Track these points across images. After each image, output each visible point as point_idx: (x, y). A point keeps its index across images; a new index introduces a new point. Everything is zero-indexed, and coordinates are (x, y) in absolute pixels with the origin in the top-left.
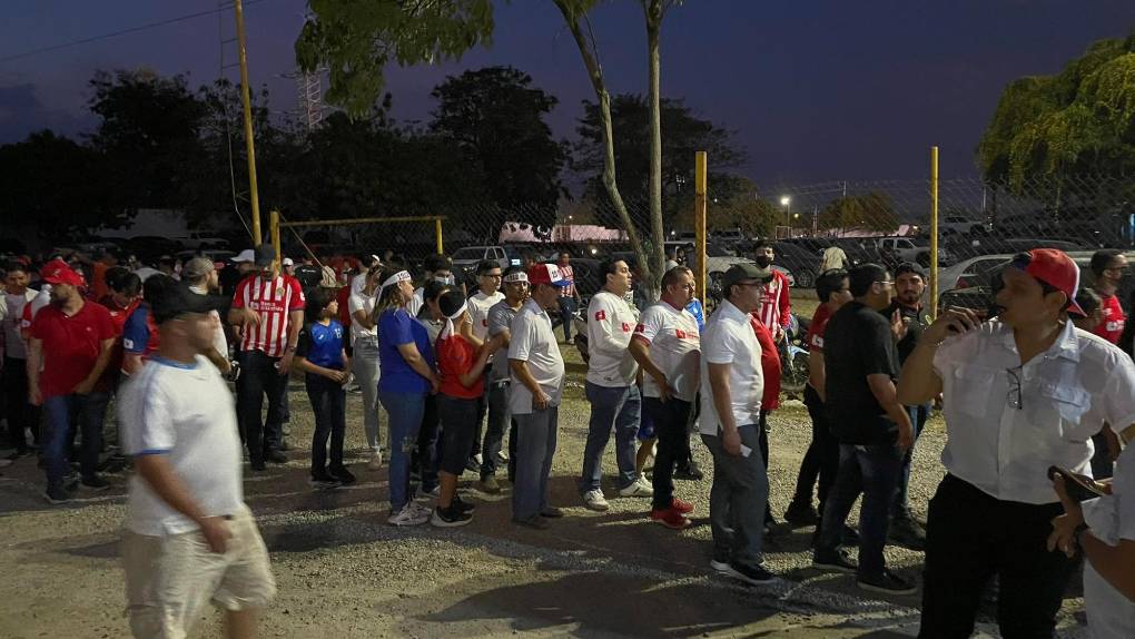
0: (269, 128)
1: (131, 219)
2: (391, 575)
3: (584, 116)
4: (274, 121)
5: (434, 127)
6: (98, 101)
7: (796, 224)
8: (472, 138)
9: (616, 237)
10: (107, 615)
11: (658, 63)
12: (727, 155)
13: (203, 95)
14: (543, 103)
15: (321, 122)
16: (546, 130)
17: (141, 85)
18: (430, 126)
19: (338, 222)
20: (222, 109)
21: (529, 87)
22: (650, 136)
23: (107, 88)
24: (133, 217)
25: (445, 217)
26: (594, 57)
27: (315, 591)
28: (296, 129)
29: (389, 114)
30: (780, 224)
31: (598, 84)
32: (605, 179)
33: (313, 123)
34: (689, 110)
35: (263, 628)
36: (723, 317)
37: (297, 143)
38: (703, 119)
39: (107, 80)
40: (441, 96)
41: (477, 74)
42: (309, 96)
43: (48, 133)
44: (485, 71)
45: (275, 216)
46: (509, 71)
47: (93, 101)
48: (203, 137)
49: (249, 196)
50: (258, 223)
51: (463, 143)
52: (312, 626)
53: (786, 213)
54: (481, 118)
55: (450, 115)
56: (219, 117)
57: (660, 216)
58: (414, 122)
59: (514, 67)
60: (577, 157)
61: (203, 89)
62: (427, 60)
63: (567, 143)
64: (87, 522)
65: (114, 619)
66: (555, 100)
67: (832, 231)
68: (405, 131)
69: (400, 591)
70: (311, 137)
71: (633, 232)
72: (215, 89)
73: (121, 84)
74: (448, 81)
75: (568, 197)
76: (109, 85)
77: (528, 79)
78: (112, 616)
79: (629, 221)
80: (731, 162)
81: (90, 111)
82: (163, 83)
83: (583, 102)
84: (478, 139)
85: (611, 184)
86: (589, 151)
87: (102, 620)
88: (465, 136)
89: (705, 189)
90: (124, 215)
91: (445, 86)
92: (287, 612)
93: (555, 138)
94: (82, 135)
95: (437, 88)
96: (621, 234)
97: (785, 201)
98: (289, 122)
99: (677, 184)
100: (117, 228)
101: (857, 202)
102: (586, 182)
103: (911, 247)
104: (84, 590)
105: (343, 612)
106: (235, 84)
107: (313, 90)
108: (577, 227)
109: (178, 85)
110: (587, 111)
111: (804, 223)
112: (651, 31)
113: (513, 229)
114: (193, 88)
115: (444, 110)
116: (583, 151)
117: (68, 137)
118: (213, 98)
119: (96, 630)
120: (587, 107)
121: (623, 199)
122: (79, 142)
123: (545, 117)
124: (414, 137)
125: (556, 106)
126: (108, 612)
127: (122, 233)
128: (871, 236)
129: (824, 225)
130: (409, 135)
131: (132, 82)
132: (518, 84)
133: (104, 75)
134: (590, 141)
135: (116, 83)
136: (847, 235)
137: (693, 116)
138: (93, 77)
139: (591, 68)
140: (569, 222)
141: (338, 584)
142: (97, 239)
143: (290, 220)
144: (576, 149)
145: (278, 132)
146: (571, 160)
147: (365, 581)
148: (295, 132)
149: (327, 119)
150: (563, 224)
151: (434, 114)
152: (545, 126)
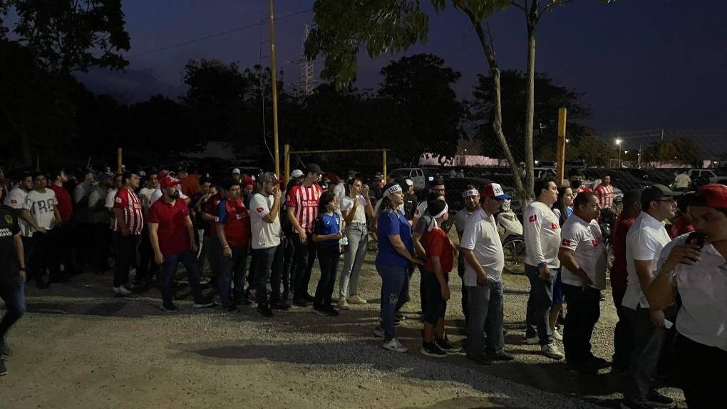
0: (283, 93)
1: (204, 147)
2: (353, 373)
3: (478, 85)
4: (287, 89)
5: (381, 92)
6: (189, 77)
7: (625, 158)
8: (405, 99)
9: (497, 164)
10: (190, 381)
11: (534, 50)
12: (577, 110)
13: (247, 75)
14: (452, 76)
15: (314, 90)
16: (452, 94)
17: (212, 69)
18: (378, 92)
19: (324, 151)
20: (257, 83)
21: (444, 66)
22: (527, 97)
23: (194, 70)
24: (205, 146)
25: (389, 150)
26: (490, 46)
27: (307, 378)
28: (299, 95)
29: (354, 86)
30: (613, 158)
31: (492, 64)
32: (494, 126)
33: (309, 90)
34: (551, 80)
35: (277, 398)
36: (644, 226)
37: (300, 102)
38: (560, 86)
39: (195, 65)
40: (386, 74)
41: (409, 59)
42: (307, 74)
43: (160, 97)
44: (414, 57)
45: (287, 147)
46: (431, 56)
47: (185, 78)
48: (245, 99)
49: (273, 135)
50: (277, 151)
51: (399, 103)
52: (306, 400)
53: (618, 151)
54: (411, 86)
55: (391, 85)
56: (255, 87)
57: (531, 151)
58: (369, 90)
59: (434, 54)
60: (473, 111)
61: (247, 70)
62: (384, 50)
63: (467, 102)
64: (179, 325)
65: (194, 384)
66: (459, 75)
67: (652, 164)
68: (363, 95)
69: (359, 384)
70: (308, 99)
71: (512, 161)
72: (254, 71)
73: (203, 68)
74: (391, 64)
75: (466, 138)
76: (196, 68)
77: (442, 61)
78: (192, 382)
79: (510, 154)
80: (579, 115)
81: (184, 84)
82: (226, 68)
83: (478, 75)
84: (408, 100)
85: (498, 129)
86: (480, 108)
87: (187, 384)
88: (400, 98)
89: (565, 133)
90: (200, 145)
91: (389, 66)
92: (291, 390)
93: (459, 99)
94: (179, 98)
95: (384, 68)
96: (499, 162)
97: (618, 142)
98: (295, 90)
99: (540, 129)
100: (196, 152)
101: (671, 144)
102: (477, 128)
103: (713, 176)
104: (177, 365)
105: (325, 393)
106: (264, 68)
107: (309, 70)
108: (470, 157)
109: (232, 68)
110: (480, 82)
111: (632, 157)
112: (530, 29)
113: (428, 157)
114: (241, 70)
115: (387, 82)
116: (477, 107)
117: (171, 99)
118: (252, 76)
119: (184, 389)
120: (480, 79)
121: (506, 139)
122: (177, 101)
123: (452, 86)
124: (368, 99)
125: (460, 79)
126: (191, 379)
127: (199, 155)
128: (682, 167)
129: (647, 159)
130: (365, 97)
131: (208, 67)
132: (436, 65)
133: (194, 62)
134: (481, 101)
135: (199, 66)
136: (663, 167)
137: (553, 83)
138: (187, 64)
139: (488, 53)
140: (465, 153)
141: (321, 375)
142: (186, 159)
143: (295, 150)
144: (472, 106)
145: (288, 97)
146: (469, 113)
147: (337, 376)
148: (298, 96)
149: (317, 88)
150: (461, 154)
151: (381, 85)
152: (451, 91)
